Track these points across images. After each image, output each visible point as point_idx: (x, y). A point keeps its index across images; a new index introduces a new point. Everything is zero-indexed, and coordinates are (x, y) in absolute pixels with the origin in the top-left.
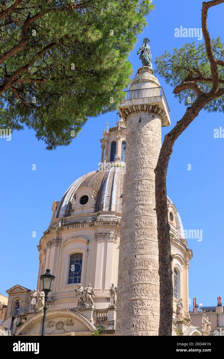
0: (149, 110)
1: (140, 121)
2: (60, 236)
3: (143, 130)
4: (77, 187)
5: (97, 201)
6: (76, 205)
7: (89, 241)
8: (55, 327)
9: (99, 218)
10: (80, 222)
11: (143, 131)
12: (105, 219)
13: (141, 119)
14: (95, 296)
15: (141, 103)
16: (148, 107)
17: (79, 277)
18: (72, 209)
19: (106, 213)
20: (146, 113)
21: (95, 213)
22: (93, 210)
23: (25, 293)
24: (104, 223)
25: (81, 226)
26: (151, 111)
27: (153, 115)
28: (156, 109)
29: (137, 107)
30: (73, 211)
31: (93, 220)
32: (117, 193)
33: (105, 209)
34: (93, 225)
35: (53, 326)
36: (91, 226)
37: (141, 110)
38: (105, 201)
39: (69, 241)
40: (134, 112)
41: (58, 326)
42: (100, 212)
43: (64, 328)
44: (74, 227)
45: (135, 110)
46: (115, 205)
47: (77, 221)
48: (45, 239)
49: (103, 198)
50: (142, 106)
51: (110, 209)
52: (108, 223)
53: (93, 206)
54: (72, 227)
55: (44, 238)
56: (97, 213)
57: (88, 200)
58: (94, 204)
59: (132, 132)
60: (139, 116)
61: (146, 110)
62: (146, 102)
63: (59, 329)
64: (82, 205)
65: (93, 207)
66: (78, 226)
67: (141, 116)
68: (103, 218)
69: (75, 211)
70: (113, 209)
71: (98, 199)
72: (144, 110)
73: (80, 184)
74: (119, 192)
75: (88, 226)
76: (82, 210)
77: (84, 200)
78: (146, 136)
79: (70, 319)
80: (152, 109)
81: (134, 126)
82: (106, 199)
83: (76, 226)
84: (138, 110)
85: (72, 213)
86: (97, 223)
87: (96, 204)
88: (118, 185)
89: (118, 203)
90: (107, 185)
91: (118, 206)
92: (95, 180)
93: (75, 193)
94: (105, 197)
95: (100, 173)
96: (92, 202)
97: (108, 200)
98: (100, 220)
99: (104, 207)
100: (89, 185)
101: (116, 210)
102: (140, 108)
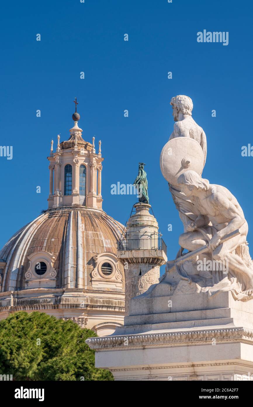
0: (149, 262)
1: (140, 274)
3: (144, 284)
4: (27, 244)
5: (59, 271)
6: (30, 274)
9: (64, 298)
10: (39, 301)
11: (144, 286)
12: (72, 301)
13: (141, 271)
15: (142, 256)
16: (148, 260)
18: (26, 280)
19: (72, 290)
20: (146, 265)
21: (58, 290)
22: (53, 284)
24: (71, 306)
25: (42, 307)
26: (151, 262)
27: (153, 265)
28: (156, 260)
29: (137, 259)
30: (27, 282)
31: (56, 299)
32: (84, 260)
33: (71, 286)
34: (58, 307)
36: (55, 308)
37: (142, 263)
38: (70, 274)
40: (134, 263)
42: (64, 289)
44: (32, 308)
45: (135, 261)
46: (82, 278)
47: (35, 299)
49: (66, 269)
50: (143, 259)
51: (77, 285)
53: (54, 278)
54: (30, 308)
56: (61, 290)
57: (46, 268)
58: (55, 276)
59: (133, 285)
60: (140, 268)
61: (147, 262)
64: (39, 276)
65: (54, 280)
66: (37, 307)
67: (141, 268)
68: (69, 298)
69: (30, 283)
70: (80, 286)
71: (59, 268)
72: (144, 262)
73: (31, 240)
74: (85, 259)
75: (51, 308)
76: (40, 281)
77: (41, 269)
80: (152, 261)
81: (135, 279)
82: (71, 270)
83: (35, 307)
84: (139, 262)
85: (26, 285)
86: (63, 306)
87: (57, 276)
88: (84, 248)
89: (86, 275)
90: (70, 249)
91: (86, 278)
92: (52, 238)
93: (29, 258)
94: (70, 268)
95: (57, 225)
96: (51, 272)
97: (73, 272)
98: (65, 301)
99: (69, 282)
100: (45, 245)
101: (84, 285)
102: (140, 261)
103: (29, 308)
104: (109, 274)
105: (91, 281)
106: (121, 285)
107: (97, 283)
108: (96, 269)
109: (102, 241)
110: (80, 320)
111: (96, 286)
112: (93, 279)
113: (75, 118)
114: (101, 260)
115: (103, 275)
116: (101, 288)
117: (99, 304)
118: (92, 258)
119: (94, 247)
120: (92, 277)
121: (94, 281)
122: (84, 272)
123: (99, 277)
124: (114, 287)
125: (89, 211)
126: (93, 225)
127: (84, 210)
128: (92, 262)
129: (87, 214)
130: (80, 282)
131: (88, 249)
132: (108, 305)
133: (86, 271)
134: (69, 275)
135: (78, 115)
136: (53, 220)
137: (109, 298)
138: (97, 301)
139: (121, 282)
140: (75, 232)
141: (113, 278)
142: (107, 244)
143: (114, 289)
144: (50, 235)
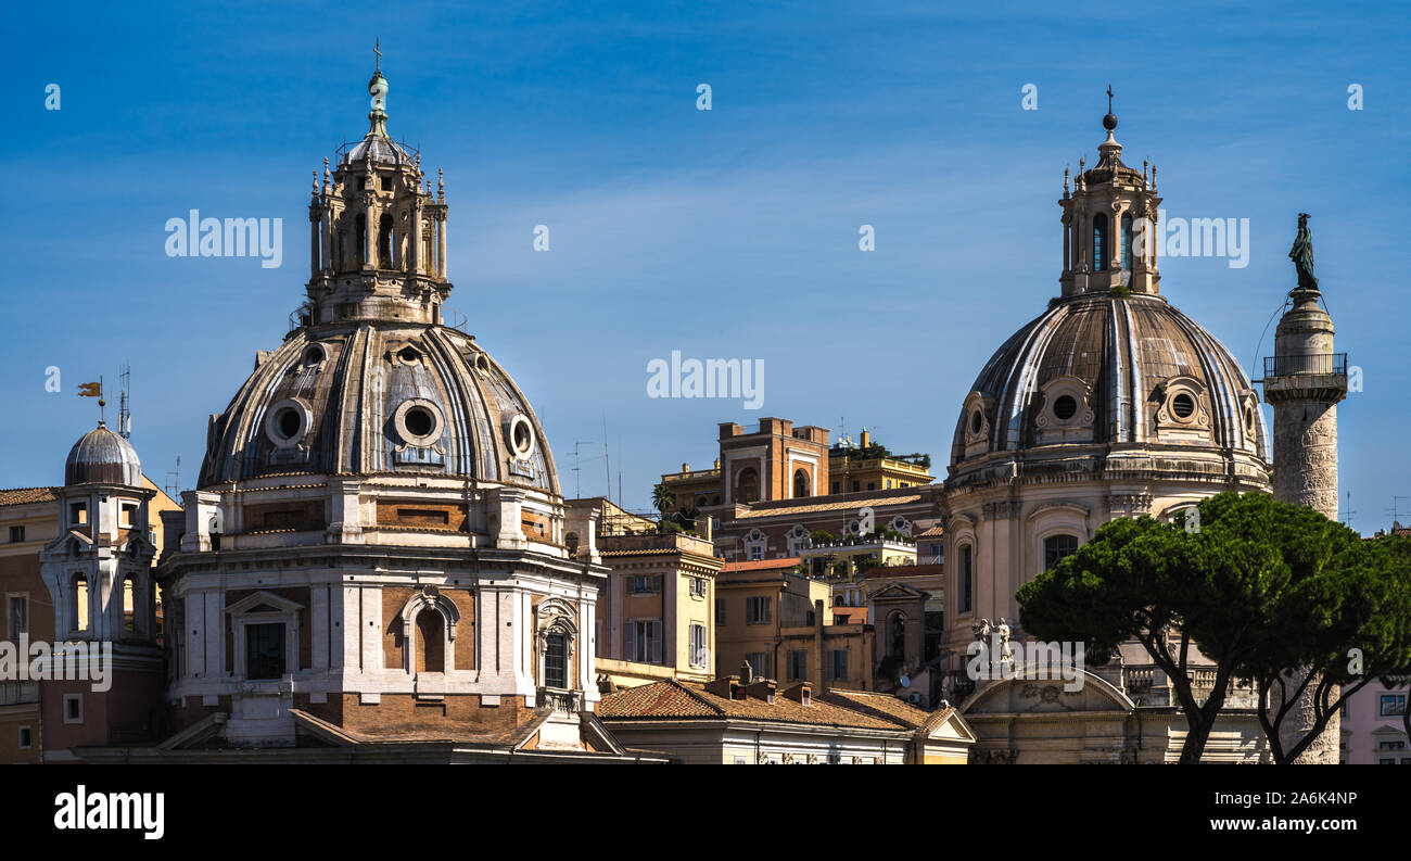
0: (1322, 396)
1: (1305, 419)
2: (1017, 494)
3: (1311, 435)
5: (1098, 412)
6: (1045, 419)
7: (1089, 512)
8: (1039, 698)
9: (1112, 461)
10: (1066, 465)
11: (1311, 439)
12: (1126, 466)
13: (1307, 413)
15: (1309, 388)
16: (1320, 393)
18: (1038, 429)
19: (1124, 447)
20: (1317, 403)
21: (1097, 446)
22: (1088, 435)
24: (1124, 475)
25: (1072, 478)
29: (1300, 393)
30: (1041, 432)
31: (1095, 463)
32: (1143, 390)
33: (1122, 438)
34: (1100, 476)
35: (1034, 695)
36: (1095, 480)
37: (1308, 397)
38: (1119, 416)
39: (1044, 510)
40: (1295, 398)
41: (1047, 694)
42: (1111, 444)
44: (1054, 478)
45: (1295, 396)
46: (1141, 424)
49: (1112, 408)
50: (1311, 391)
51: (1132, 436)
52: (1134, 475)
53: (1090, 424)
54: (1049, 478)
56: (1105, 445)
57: (1075, 407)
58: (1092, 421)
59: (1291, 438)
60: (1304, 408)
61: (1317, 397)
62: (1319, 385)
63: (1049, 701)
64: (1061, 421)
65: (1089, 428)
66: (1063, 477)
67: (1307, 408)
68: (1120, 460)
69: (1046, 434)
70: (1139, 439)
71: (1099, 406)
72: (1313, 397)
74: (1146, 388)
75: (1087, 478)
76: (1064, 431)
77: (1065, 407)
78: (1316, 449)
80: (1327, 394)
81: (1294, 428)
82: (1121, 410)
83: (1058, 479)
84: (1303, 397)
85: (1038, 439)
86: (1109, 476)
87: (1096, 421)
88: (1141, 369)
89: (1147, 418)
90: (1119, 371)
91: (1147, 423)
92: (1083, 351)
93: (1043, 389)
94: (1119, 407)
95: (1089, 327)
96: (1085, 415)
97: (1125, 413)
98: (1113, 466)
99: (1119, 431)
100: (1070, 364)
101: (1144, 436)
102: (1305, 395)
103: (1047, 480)
104: (1187, 415)
105: (1157, 429)
106: (1207, 434)
107: (1167, 432)
108: (1164, 407)
109: (1172, 355)
110: (1141, 498)
111: (1164, 437)
112: (1159, 425)
114: (1173, 391)
115: (1176, 416)
116: (1173, 441)
117: (1172, 470)
118: (1158, 385)
120: (1157, 421)
121: (1162, 428)
122: (1144, 413)
123: (1170, 421)
124: (1195, 438)
125: (1142, 299)
126: (1153, 326)
127: (1135, 299)
128: (1158, 395)
129: (1141, 306)
130: (1139, 430)
131: (1149, 371)
132: (1189, 470)
133: (1147, 411)
134: (1119, 419)
136: (1079, 319)
137: (1189, 458)
138: (1168, 465)
139: (1207, 428)
140: (1124, 340)
141: (1195, 423)
142: (1180, 359)
143: (1196, 442)
144: (1078, 347)
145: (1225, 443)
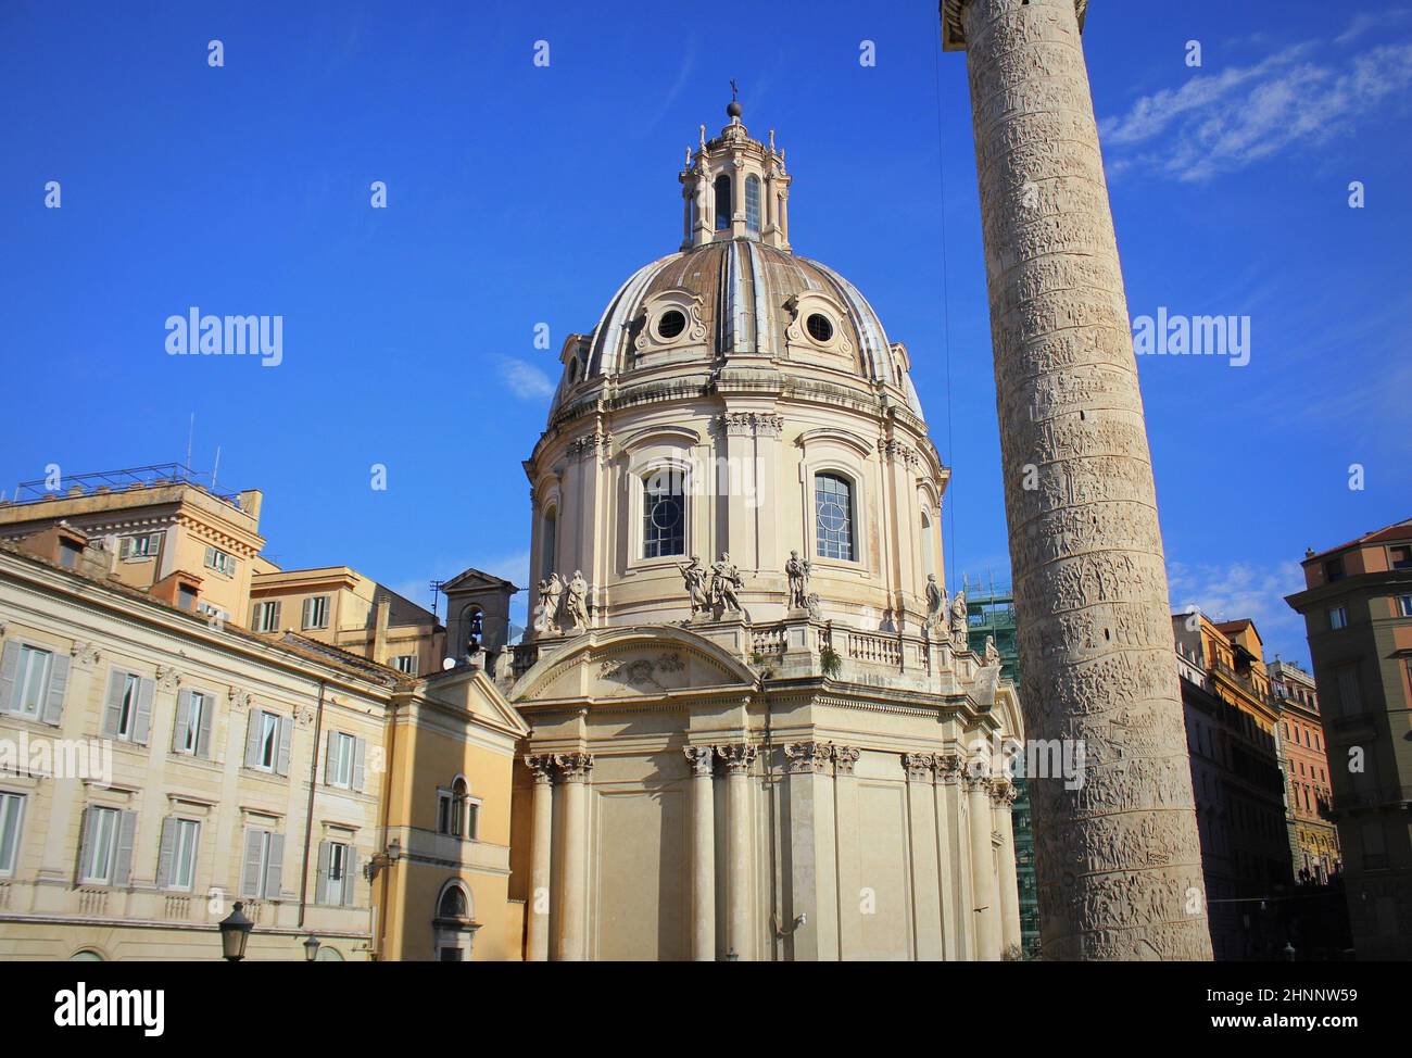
2: (607, 425)
3: (1041, 26)
4: (640, 292)
6: (647, 340)
7: (699, 438)
8: (625, 678)
9: (727, 372)
10: (669, 384)
12: (745, 374)
14: (743, 585)
17: (676, 538)
18: (637, 353)
19: (746, 357)
21: (710, 361)
22: (701, 351)
23: (496, 592)
25: (676, 394)
30: (641, 355)
31: (707, 378)
32: (768, 303)
33: (741, 346)
34: (713, 390)
35: (618, 673)
36: (706, 395)
38: (740, 327)
41: (634, 672)
42: (728, 355)
43: (654, 678)
46: (766, 336)
47: (659, 382)
48: (556, 437)
49: (730, 319)
51: (755, 346)
52: (757, 386)
53: (701, 339)
55: (553, 435)
56: (723, 357)
57: (683, 323)
58: (705, 335)
63: (637, 681)
64: (667, 340)
65: (701, 343)
66: (664, 396)
68: (739, 370)
69: (647, 357)
70: (764, 347)
73: (648, 285)
74: (772, 302)
75: (697, 395)
77: (672, 324)
78: (1052, 46)
79: (670, 653)
82: (741, 320)
85: (638, 362)
86: (725, 386)
87: (709, 336)
88: (767, 284)
89: (774, 334)
90: (738, 282)
91: (775, 338)
92: (696, 272)
93: (644, 304)
94: (737, 316)
95: (705, 256)
96: (696, 331)
97: (746, 323)
99: (738, 339)
100: (679, 284)
101: (771, 351)
104: (824, 338)
105: (787, 345)
106: (851, 362)
107: (800, 349)
108: (796, 324)
109: (805, 280)
110: (767, 418)
111: (796, 354)
112: (790, 343)
113: (732, 112)
114: (806, 308)
115: (811, 337)
118: (787, 301)
119: (787, 286)
120: (787, 338)
121: (794, 346)
122: (770, 326)
123: (804, 340)
124: (836, 365)
125: (770, 247)
129: (767, 247)
130: (764, 340)
131: (775, 288)
133: (774, 325)
134: (738, 328)
135: (737, 106)
137: (829, 383)
138: (802, 384)
139: (850, 356)
140: (745, 261)
141: (835, 348)
144: (690, 269)
145: (874, 377)
